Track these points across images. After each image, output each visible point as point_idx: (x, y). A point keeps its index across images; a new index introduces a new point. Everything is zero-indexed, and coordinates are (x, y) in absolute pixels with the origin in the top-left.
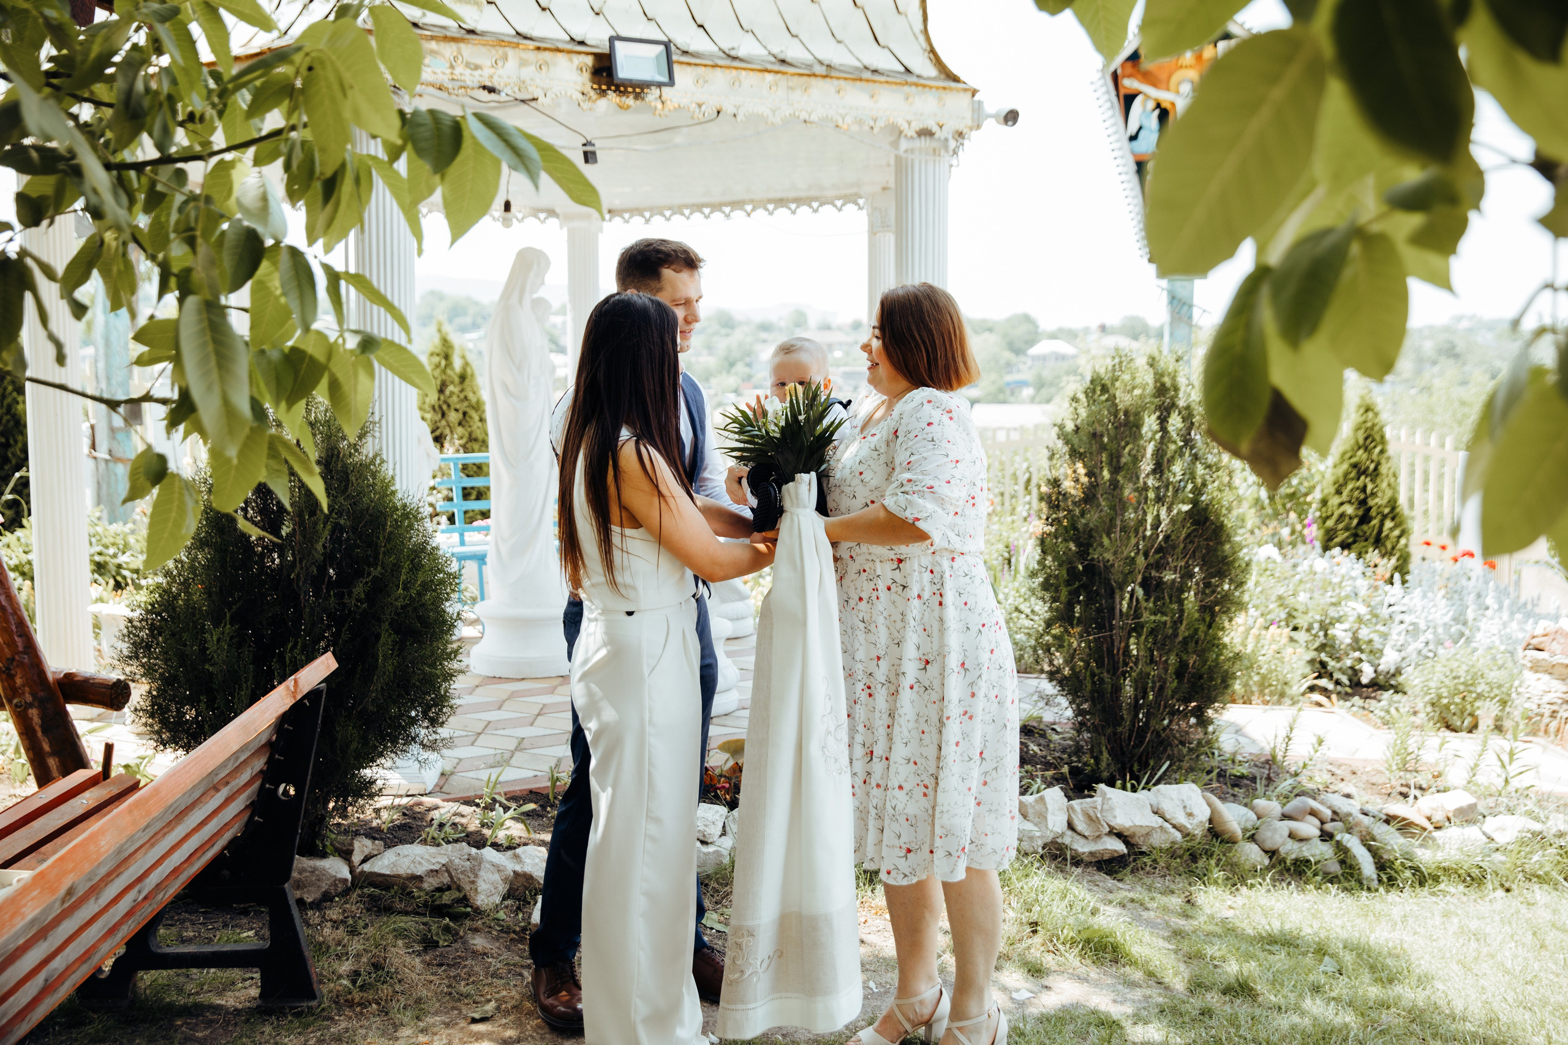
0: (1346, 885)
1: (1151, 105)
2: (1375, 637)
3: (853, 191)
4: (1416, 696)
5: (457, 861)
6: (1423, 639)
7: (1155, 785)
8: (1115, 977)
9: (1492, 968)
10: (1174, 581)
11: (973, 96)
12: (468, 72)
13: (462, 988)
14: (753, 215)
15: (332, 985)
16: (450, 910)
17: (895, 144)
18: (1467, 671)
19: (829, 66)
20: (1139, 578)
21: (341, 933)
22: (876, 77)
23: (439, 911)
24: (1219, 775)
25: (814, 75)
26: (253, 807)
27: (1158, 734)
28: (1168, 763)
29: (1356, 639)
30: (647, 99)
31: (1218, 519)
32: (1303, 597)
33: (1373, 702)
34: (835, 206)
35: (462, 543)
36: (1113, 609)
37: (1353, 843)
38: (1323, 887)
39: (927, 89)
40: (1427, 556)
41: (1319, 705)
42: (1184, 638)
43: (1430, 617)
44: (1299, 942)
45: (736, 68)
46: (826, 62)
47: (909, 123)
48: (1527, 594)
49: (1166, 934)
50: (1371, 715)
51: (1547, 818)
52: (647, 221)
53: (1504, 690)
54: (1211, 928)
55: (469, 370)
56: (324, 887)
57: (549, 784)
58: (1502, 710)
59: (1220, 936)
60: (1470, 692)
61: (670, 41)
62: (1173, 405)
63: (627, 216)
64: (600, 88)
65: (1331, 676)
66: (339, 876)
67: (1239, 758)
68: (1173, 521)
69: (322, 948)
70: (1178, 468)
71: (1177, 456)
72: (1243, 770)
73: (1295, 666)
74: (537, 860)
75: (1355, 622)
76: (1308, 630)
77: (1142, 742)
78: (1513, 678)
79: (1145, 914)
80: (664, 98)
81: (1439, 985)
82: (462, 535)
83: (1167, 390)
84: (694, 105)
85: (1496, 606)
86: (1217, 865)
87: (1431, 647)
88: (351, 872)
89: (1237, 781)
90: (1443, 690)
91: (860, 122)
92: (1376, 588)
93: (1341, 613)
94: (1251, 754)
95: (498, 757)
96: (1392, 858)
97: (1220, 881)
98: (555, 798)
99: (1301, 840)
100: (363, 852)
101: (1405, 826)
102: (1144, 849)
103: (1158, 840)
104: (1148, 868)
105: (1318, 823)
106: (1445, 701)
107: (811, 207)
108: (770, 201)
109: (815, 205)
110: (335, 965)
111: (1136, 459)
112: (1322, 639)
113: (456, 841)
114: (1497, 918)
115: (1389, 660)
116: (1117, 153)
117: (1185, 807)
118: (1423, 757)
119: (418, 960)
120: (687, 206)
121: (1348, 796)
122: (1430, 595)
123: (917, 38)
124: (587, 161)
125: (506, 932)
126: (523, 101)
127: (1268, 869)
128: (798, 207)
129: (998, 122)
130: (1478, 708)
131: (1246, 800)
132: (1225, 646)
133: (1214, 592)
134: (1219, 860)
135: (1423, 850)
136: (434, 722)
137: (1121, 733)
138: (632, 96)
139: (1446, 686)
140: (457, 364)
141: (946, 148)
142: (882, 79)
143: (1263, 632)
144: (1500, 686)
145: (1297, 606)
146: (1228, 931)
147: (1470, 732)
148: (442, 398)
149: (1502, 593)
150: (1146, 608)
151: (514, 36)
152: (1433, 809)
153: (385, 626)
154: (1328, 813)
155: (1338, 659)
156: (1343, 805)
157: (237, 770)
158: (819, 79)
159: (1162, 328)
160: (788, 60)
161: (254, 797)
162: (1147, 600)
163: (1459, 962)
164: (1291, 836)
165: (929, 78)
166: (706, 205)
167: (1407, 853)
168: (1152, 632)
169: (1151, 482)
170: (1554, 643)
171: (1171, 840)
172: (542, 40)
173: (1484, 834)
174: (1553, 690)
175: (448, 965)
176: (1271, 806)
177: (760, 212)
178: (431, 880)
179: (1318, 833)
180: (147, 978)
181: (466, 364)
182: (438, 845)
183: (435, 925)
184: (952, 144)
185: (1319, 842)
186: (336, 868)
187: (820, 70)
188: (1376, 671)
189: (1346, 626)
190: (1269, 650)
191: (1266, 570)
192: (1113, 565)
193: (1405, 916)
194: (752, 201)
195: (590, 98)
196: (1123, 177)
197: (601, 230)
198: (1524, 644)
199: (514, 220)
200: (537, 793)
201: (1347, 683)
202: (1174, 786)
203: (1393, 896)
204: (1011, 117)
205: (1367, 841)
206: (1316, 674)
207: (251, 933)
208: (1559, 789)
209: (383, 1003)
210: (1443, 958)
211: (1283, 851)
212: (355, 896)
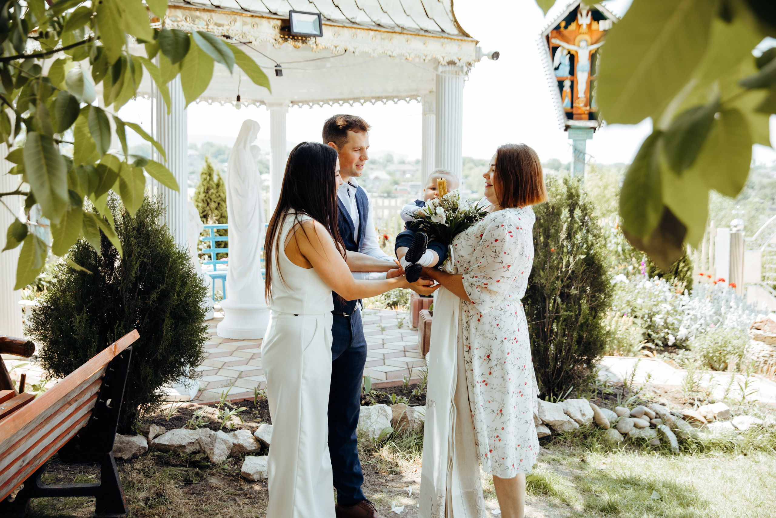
0: (663, 451)
1: (566, 52)
2: (676, 322)
3: (415, 93)
4: (696, 353)
5: (204, 438)
6: (699, 323)
7: (566, 399)
8: (546, 502)
9: (739, 497)
10: (576, 294)
11: (476, 44)
12: (216, 27)
13: (204, 507)
14: (364, 105)
15: (134, 505)
16: (199, 464)
17: (436, 69)
18: (722, 340)
19: (402, 28)
20: (559, 293)
21: (141, 476)
22: (427, 34)
23: (193, 464)
24: (598, 393)
25: (395, 32)
26: (93, 411)
27: (567, 373)
28: (572, 387)
29: (666, 323)
30: (308, 43)
31: (599, 262)
32: (639, 301)
33: (674, 354)
34: (406, 101)
35: (215, 270)
36: (545, 308)
37: (666, 430)
38: (651, 453)
39: (453, 41)
40: (701, 281)
41: (647, 356)
42: (582, 324)
43: (703, 312)
44: (640, 483)
45: (355, 28)
46: (401, 26)
47: (443, 58)
48: (750, 301)
49: (571, 478)
50: (674, 361)
51: (765, 417)
52: (311, 107)
53: (741, 349)
54: (595, 475)
55: (221, 182)
56: (134, 451)
57: (254, 396)
58: (740, 360)
59: (599, 480)
60: (724, 350)
61: (321, 13)
62: (577, 204)
63: (300, 104)
64: (284, 37)
65: (653, 341)
66: (142, 445)
67: (608, 384)
68: (576, 264)
69: (131, 485)
70: (579, 236)
71: (578, 230)
72: (610, 390)
73: (635, 336)
74: (246, 437)
75: (665, 314)
76: (642, 318)
77: (559, 377)
78: (744, 343)
79: (560, 467)
80: (317, 43)
81: (712, 506)
82: (215, 266)
83: (574, 196)
84: (333, 47)
85: (735, 307)
86: (597, 441)
87: (703, 327)
88: (148, 443)
89: (607, 396)
90: (709, 349)
91: (418, 57)
92: (676, 297)
93: (659, 309)
94: (614, 382)
95: (229, 382)
96: (686, 438)
97: (598, 450)
98: (257, 403)
99: (640, 428)
100: (154, 433)
101: (692, 421)
102: (560, 432)
103: (567, 428)
104: (562, 442)
105: (648, 419)
106: (711, 355)
107: (393, 101)
108: (373, 98)
109: (396, 100)
110: (137, 494)
111: (558, 232)
112: (649, 323)
113: (205, 426)
114: (741, 470)
115: (682, 333)
116: (548, 76)
117: (581, 411)
118: (701, 385)
119: (181, 491)
120: (331, 100)
121: (663, 404)
122: (703, 300)
123: (448, 14)
124: (277, 75)
125: (228, 476)
126: (244, 43)
127: (623, 443)
128: (387, 101)
129: (489, 58)
130: (728, 359)
131: (611, 407)
132: (602, 328)
133: (596, 300)
134: (598, 438)
135: (702, 434)
136: (193, 364)
137: (548, 372)
138: (301, 42)
139: (712, 348)
140: (215, 178)
141: (462, 71)
142: (430, 35)
143: (620, 319)
144: (739, 348)
145: (637, 306)
146: (603, 477)
147: (723, 371)
148: (207, 195)
149: (738, 300)
150: (562, 308)
151: (240, 10)
152: (707, 412)
153: (168, 315)
154: (654, 414)
155: (657, 333)
156: (662, 410)
157: (82, 393)
158: (397, 35)
159: (569, 164)
160: (382, 24)
161: (93, 406)
162: (562, 304)
163: (723, 494)
164: (635, 426)
165: (454, 35)
166: (341, 100)
167: (694, 435)
168: (565, 320)
169: (565, 243)
170: (766, 326)
171: (574, 428)
172: (254, 12)
173: (733, 425)
174: (765, 350)
175: (197, 494)
176: (624, 410)
177: (368, 103)
178: (190, 447)
179: (649, 424)
180: (35, 502)
181: (220, 179)
182: (195, 429)
183: (191, 471)
184: (465, 69)
185: (649, 429)
186: (140, 441)
187: (398, 30)
188: (675, 339)
189: (661, 316)
190: (623, 329)
191: (621, 287)
192: (545, 286)
193: (694, 469)
194: (364, 98)
195: (279, 42)
196: (551, 89)
197: (287, 111)
198: (750, 327)
199: (242, 105)
200: (248, 401)
201: (662, 345)
202: (576, 400)
203: (687, 458)
204: (496, 55)
205: (674, 428)
206: (646, 341)
207: (94, 476)
208: (772, 401)
209: (161, 515)
210: (714, 492)
211: (630, 433)
212: (149, 456)
